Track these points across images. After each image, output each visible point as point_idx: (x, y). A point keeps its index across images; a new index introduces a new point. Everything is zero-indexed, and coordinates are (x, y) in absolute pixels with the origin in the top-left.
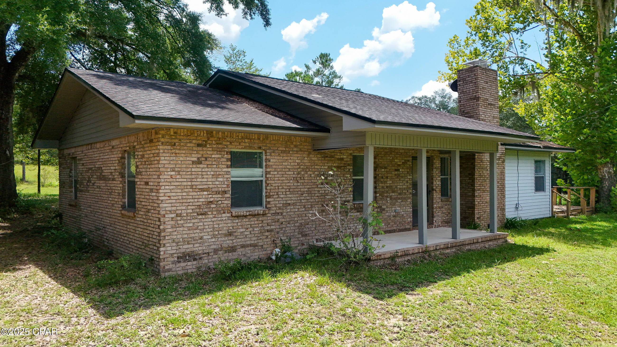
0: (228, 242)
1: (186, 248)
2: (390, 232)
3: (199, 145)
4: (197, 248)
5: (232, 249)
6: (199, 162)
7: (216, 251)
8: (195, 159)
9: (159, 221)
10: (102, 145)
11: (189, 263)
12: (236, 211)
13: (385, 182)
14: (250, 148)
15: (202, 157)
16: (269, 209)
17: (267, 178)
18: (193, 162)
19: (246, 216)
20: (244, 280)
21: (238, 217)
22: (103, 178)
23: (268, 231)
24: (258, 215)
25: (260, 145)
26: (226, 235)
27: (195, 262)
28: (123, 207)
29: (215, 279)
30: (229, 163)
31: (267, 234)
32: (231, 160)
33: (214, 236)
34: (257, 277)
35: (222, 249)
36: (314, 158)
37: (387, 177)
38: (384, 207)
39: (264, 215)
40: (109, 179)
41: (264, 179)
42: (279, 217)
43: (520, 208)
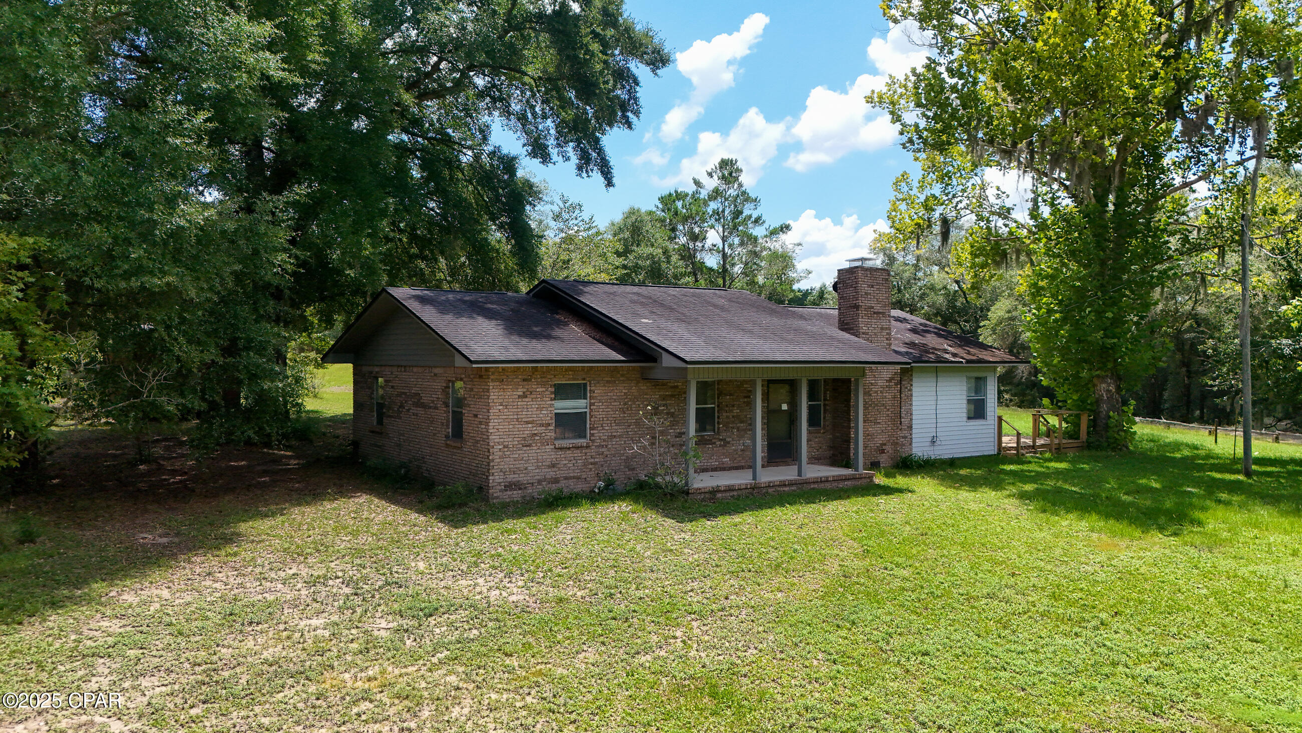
0: (551, 474)
1: (511, 477)
2: (737, 468)
3: (524, 380)
4: (522, 478)
5: (556, 481)
6: (524, 396)
7: (540, 482)
8: (521, 393)
9: (489, 452)
10: (420, 370)
11: (515, 492)
12: (558, 443)
13: (731, 411)
14: (574, 379)
15: (528, 390)
16: (593, 441)
17: (591, 410)
18: (519, 397)
19: (569, 448)
20: (565, 507)
21: (561, 449)
22: (420, 404)
23: (592, 464)
24: (582, 447)
25: (584, 376)
26: (549, 467)
27: (520, 492)
28: (447, 437)
29: (539, 506)
30: (553, 396)
31: (591, 466)
32: (555, 393)
33: (538, 467)
34: (578, 505)
35: (545, 480)
36: (643, 387)
37: (733, 406)
38: (728, 440)
39: (588, 447)
40: (430, 408)
41: (587, 410)
42: (603, 450)
43: (938, 443)
